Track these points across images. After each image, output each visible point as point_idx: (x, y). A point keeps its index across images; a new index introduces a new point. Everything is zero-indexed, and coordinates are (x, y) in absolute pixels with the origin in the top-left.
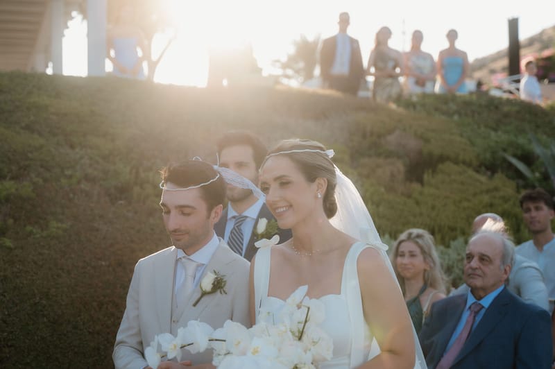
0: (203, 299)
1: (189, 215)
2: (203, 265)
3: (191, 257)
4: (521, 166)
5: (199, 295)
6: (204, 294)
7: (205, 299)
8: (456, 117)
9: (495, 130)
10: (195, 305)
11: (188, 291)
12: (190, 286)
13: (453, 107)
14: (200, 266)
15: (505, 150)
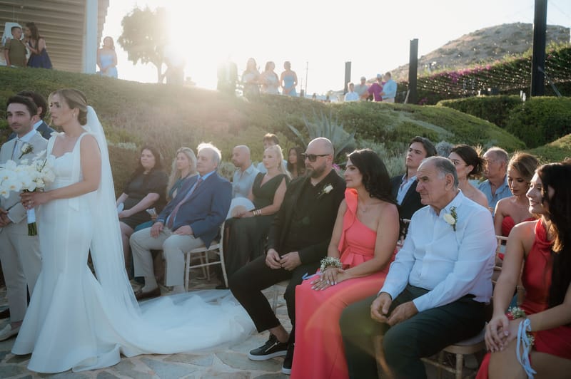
0: (23, 156)
4: (295, 131)
5: (21, 154)
8: (274, 106)
9: (290, 113)
10: (20, 158)
11: (18, 153)
12: (19, 151)
13: (276, 101)
15: (290, 123)
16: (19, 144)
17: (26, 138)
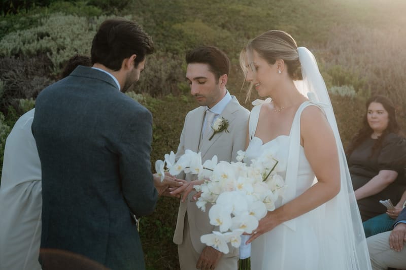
0: (215, 136)
1: (203, 83)
2: (218, 114)
3: (211, 110)
5: (213, 133)
6: (215, 132)
7: (216, 136)
10: (210, 140)
14: (216, 115)
16: (210, 117)
17: (219, 108)
